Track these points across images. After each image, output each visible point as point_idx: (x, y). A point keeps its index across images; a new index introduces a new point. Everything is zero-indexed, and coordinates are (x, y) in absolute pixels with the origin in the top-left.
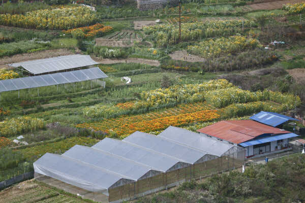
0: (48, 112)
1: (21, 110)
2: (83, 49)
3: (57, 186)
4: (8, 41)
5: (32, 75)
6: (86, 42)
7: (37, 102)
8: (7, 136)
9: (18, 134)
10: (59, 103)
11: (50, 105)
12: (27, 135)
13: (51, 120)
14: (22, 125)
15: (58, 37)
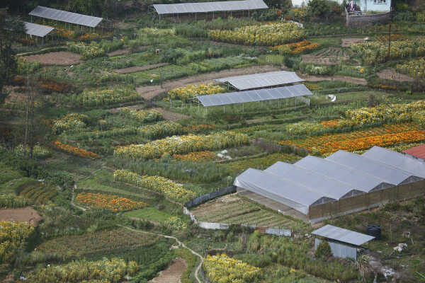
0: (252, 128)
1: (226, 124)
2: (289, 66)
3: (259, 202)
4: (216, 56)
5: (238, 90)
6: (292, 59)
7: (241, 118)
8: (212, 150)
9: (223, 148)
10: (263, 119)
11: (255, 121)
12: (230, 150)
13: (254, 136)
14: (226, 140)
15: (265, 53)
